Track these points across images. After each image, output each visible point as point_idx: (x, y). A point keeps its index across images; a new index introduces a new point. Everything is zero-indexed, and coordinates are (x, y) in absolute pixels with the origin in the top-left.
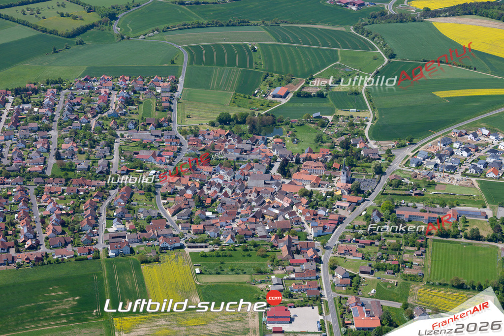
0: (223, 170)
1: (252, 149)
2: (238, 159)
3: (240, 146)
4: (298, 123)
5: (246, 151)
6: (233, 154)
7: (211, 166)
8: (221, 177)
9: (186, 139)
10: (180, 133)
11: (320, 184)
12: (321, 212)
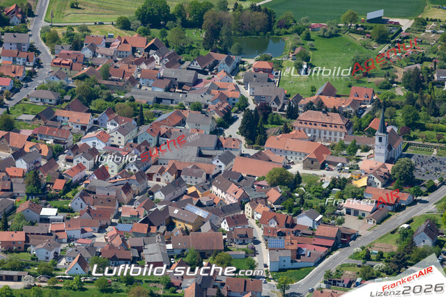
0: (114, 122)
1: (197, 81)
2: (158, 100)
3: (171, 73)
4: (325, 30)
5: (181, 85)
6: (150, 89)
7: (89, 111)
8: (104, 137)
9: (53, 53)
10: (44, 40)
11: (325, 162)
12: (304, 221)
